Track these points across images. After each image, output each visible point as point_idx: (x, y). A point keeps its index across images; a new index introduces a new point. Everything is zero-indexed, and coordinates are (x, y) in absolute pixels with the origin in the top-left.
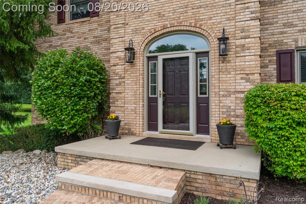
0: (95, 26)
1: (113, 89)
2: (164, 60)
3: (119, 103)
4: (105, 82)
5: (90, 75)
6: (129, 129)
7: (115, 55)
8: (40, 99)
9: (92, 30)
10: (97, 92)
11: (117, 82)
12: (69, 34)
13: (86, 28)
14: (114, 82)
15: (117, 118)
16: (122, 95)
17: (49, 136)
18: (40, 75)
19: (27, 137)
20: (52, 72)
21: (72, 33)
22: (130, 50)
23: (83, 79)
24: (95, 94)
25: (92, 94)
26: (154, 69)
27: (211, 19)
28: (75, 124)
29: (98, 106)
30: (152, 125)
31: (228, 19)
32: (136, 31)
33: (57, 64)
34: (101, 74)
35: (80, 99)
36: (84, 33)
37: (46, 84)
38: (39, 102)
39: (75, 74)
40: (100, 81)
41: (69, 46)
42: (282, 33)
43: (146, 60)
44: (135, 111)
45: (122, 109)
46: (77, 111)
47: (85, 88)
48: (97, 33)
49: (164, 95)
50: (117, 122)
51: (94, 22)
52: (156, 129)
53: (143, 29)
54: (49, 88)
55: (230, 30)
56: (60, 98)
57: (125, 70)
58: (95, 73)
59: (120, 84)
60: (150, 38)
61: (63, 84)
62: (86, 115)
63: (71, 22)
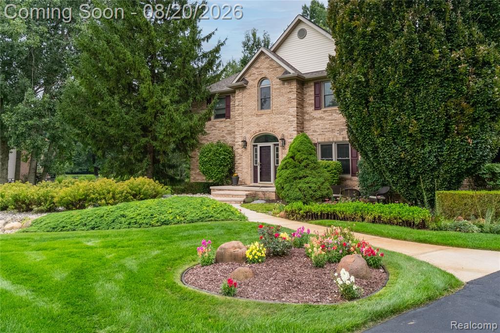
0: (228, 124)
1: (237, 161)
2: (261, 147)
3: (239, 169)
4: (233, 159)
5: (225, 155)
6: (244, 182)
7: (238, 143)
8: (202, 166)
9: (226, 126)
10: (228, 163)
11: (239, 158)
12: (213, 128)
13: (223, 125)
14: (237, 158)
15: (237, 176)
16: (241, 165)
17: (205, 186)
18: (203, 155)
19: (193, 187)
20: (208, 154)
21: (215, 127)
22: (245, 142)
23: (222, 157)
24: (227, 164)
25: (226, 164)
26: (256, 152)
27: (279, 129)
28: (218, 178)
29: (229, 170)
30: (255, 181)
31: (285, 130)
32: (247, 132)
33: (210, 150)
34: (230, 154)
35: (220, 166)
36: (222, 128)
37: (205, 160)
38: (203, 168)
39: (218, 155)
40: (230, 158)
41: (214, 135)
42: (313, 135)
43: (252, 146)
44: (247, 172)
45: (241, 172)
46: (219, 172)
47: (222, 161)
48: (229, 128)
49: (260, 165)
50: (238, 178)
51: (227, 122)
52: (257, 182)
53: (251, 131)
54: (207, 161)
55: (286, 135)
56: (211, 166)
57: (243, 152)
58: (227, 154)
59: (239, 159)
60: (254, 136)
61: (213, 160)
62: (223, 174)
63: (214, 121)
